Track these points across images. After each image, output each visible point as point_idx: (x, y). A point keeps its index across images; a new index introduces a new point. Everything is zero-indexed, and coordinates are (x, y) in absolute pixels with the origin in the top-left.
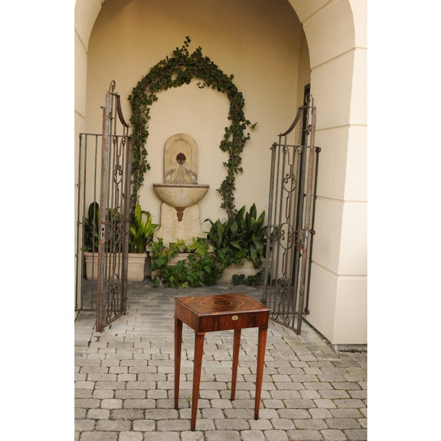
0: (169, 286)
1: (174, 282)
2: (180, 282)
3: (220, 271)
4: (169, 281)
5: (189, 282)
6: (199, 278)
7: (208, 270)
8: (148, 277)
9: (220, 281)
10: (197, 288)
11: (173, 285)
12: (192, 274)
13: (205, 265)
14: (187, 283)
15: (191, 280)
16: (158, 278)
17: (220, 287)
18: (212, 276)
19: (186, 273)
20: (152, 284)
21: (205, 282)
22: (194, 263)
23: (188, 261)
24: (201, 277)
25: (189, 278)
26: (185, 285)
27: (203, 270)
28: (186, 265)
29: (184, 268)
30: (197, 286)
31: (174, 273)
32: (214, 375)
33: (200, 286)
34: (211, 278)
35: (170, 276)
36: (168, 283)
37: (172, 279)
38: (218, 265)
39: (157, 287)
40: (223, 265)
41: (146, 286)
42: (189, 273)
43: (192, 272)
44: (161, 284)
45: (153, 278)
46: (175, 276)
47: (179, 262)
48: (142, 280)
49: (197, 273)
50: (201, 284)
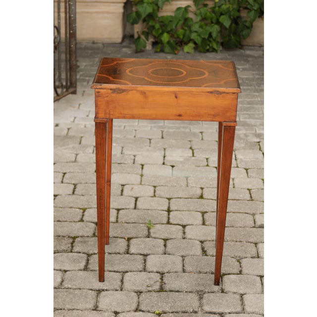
0: (162, 51)
1: (169, 43)
2: (181, 43)
3: (248, 24)
4: (161, 42)
5: (195, 43)
6: (210, 35)
7: (227, 23)
8: (128, 37)
9: (249, 41)
10: (208, 54)
11: (167, 49)
12: (201, 30)
13: (222, 14)
14: (191, 45)
15: (198, 40)
16: (143, 37)
17: (248, 52)
18: (235, 34)
19: (189, 27)
20: (133, 46)
21: (222, 44)
22: (204, 10)
23: (193, 8)
24: (214, 35)
25: (194, 36)
26: (189, 48)
27: (218, 23)
28: (190, 15)
29: (186, 20)
30: (208, 51)
31: (169, 29)
32: (202, 189)
33: (214, 50)
34: (233, 37)
35: (162, 33)
36: (160, 45)
37: (165, 38)
38: (244, 14)
39: (141, 51)
40: (252, 13)
41: (124, 50)
42: (196, 27)
43: (201, 27)
44: (149, 47)
45: (136, 36)
46: (171, 33)
47: (179, 9)
48: (120, 40)
49: (208, 28)
50: (215, 46)
